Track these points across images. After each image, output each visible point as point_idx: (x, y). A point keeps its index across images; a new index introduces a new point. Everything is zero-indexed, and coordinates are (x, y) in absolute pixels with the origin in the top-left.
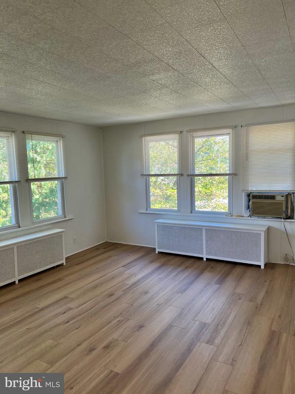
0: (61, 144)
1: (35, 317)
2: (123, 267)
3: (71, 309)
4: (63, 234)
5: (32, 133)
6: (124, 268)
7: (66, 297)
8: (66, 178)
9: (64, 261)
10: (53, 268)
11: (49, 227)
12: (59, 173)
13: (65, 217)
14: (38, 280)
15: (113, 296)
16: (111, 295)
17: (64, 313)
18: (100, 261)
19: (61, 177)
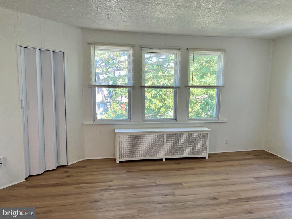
0: (222, 57)
1: (147, 189)
2: (254, 178)
3: (173, 194)
4: (209, 133)
5: (194, 49)
6: (254, 180)
7: (181, 184)
8: (224, 86)
9: (207, 156)
10: (197, 158)
11: (201, 125)
12: (218, 82)
13: (219, 120)
14: (179, 163)
15: (216, 200)
16: (215, 198)
17: (166, 195)
18: (240, 165)
19: (219, 85)
